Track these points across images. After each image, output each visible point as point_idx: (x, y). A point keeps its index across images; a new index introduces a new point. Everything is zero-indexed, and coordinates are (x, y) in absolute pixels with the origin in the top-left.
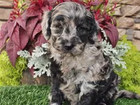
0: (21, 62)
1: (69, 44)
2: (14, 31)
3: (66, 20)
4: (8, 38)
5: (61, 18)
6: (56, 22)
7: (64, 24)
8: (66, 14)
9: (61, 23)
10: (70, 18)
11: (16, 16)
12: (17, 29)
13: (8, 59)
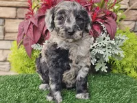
0: (36, 54)
1: (71, 31)
2: (29, 28)
3: (67, 13)
4: (25, 34)
5: (62, 12)
6: (59, 16)
7: (66, 16)
9: (63, 15)
10: (70, 11)
12: (31, 27)
13: (25, 52)
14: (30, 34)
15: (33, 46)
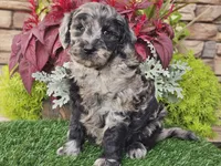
0: (38, 88)
2: (29, 45)
8: (90, 12)
9: (82, 22)
10: (94, 17)
11: (34, 25)
13: (21, 84)
14: (31, 55)
15: (34, 75)
